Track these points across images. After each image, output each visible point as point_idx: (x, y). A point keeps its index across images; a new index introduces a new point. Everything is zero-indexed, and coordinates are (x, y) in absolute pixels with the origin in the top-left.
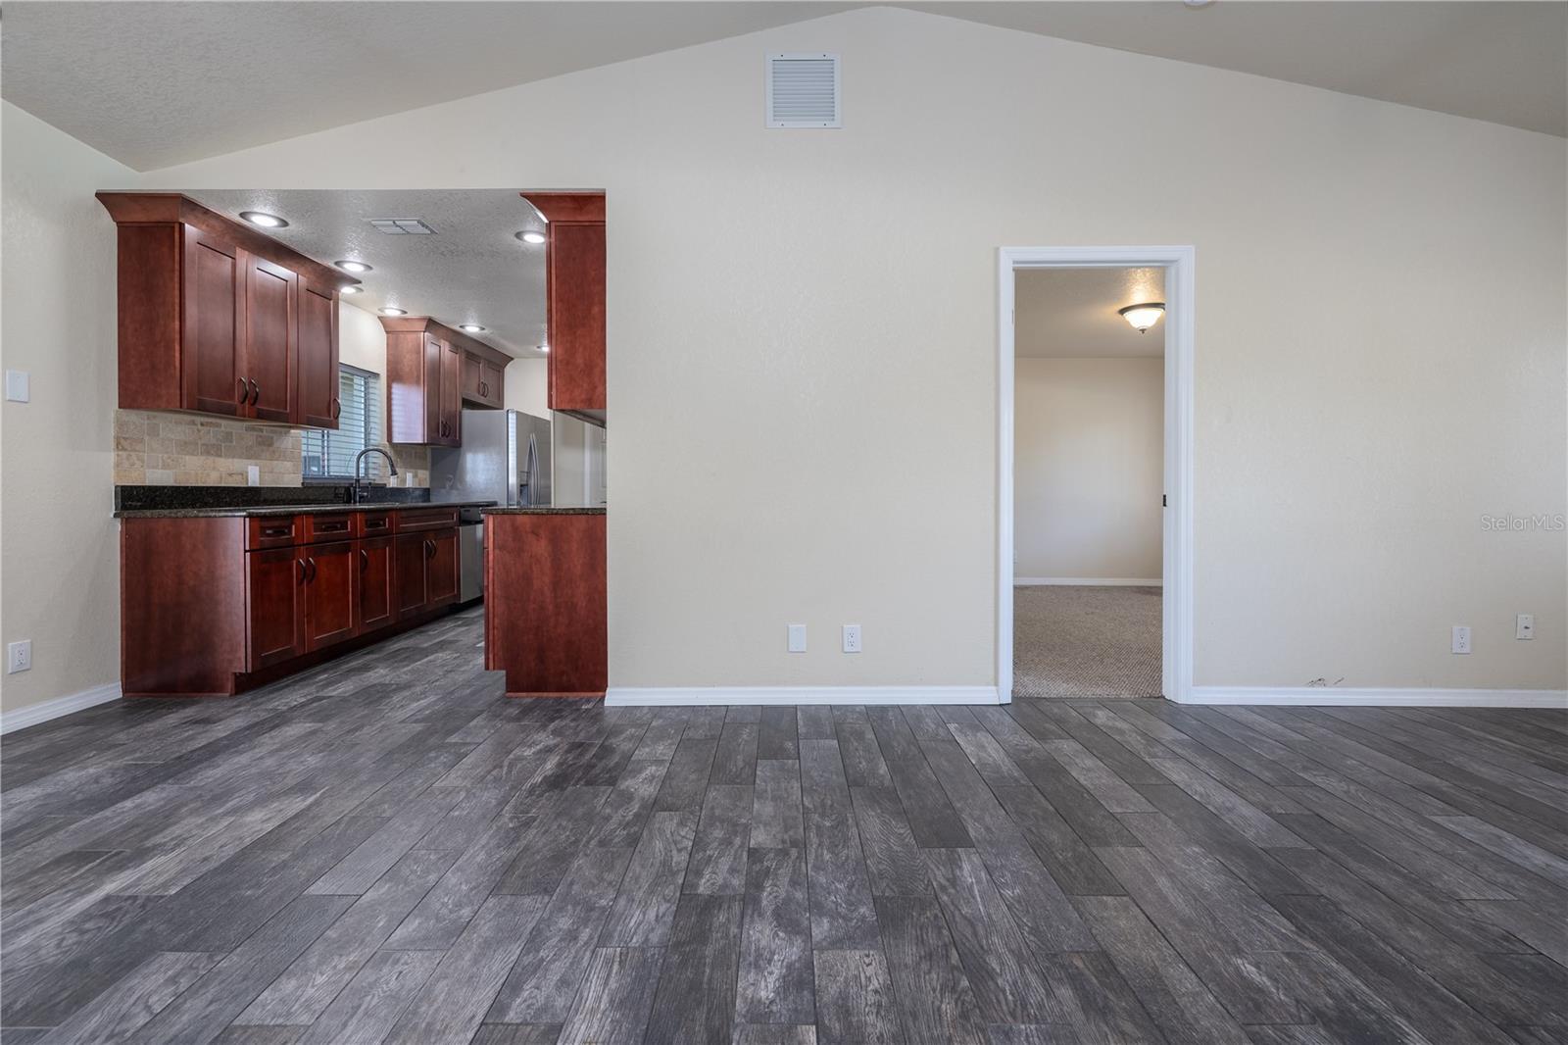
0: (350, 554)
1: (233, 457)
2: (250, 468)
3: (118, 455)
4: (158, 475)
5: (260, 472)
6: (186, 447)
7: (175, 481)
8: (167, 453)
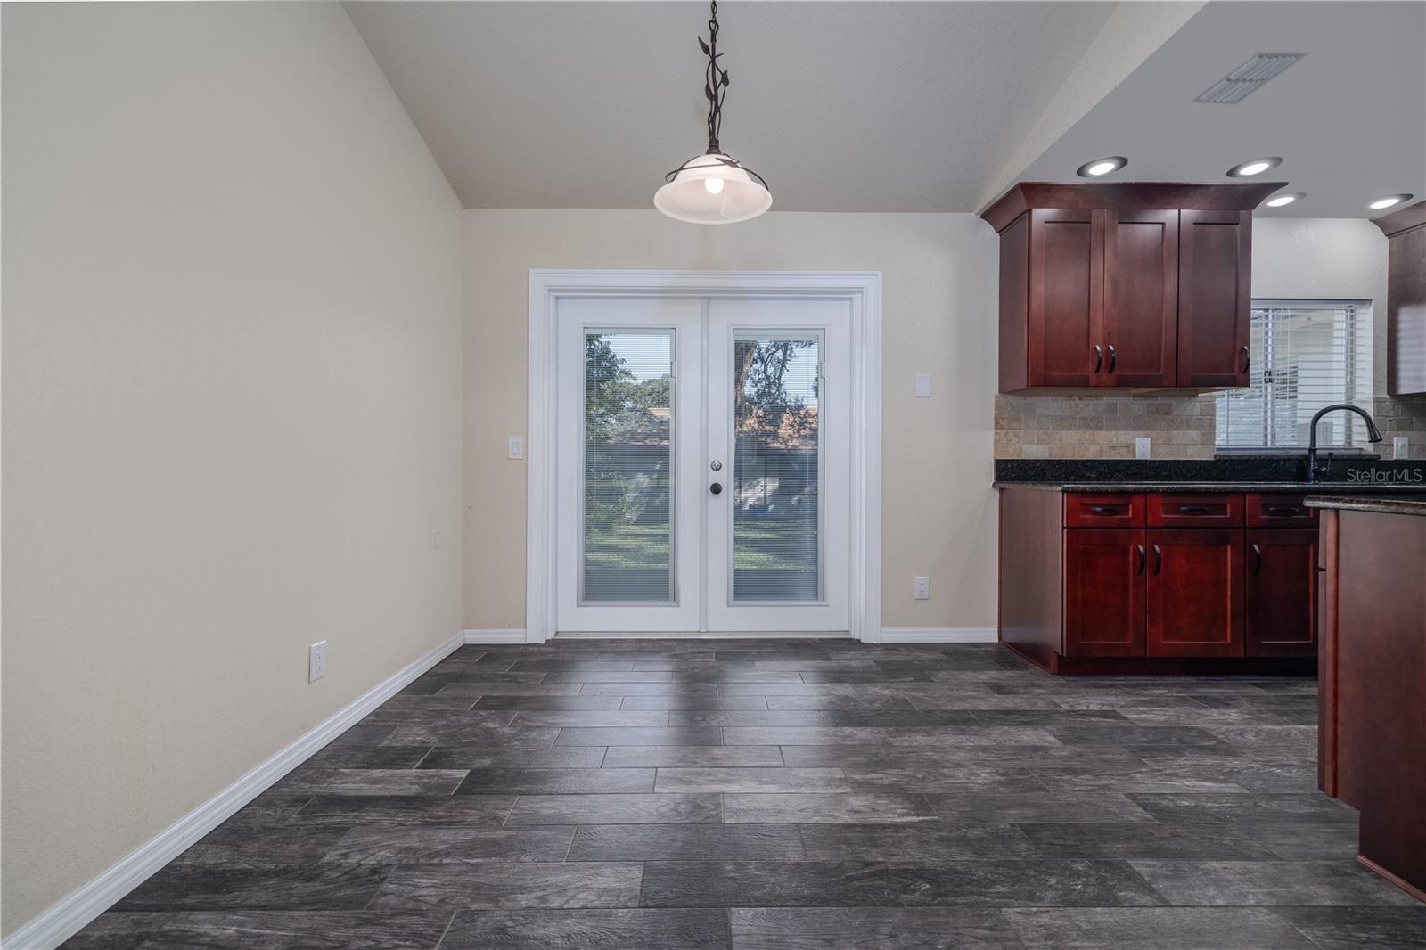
0: (1229, 547)
1: (1118, 429)
2: (1137, 439)
3: (997, 433)
4: (1034, 449)
5: (1151, 443)
6: (1063, 422)
7: (1050, 455)
8: (1043, 429)
